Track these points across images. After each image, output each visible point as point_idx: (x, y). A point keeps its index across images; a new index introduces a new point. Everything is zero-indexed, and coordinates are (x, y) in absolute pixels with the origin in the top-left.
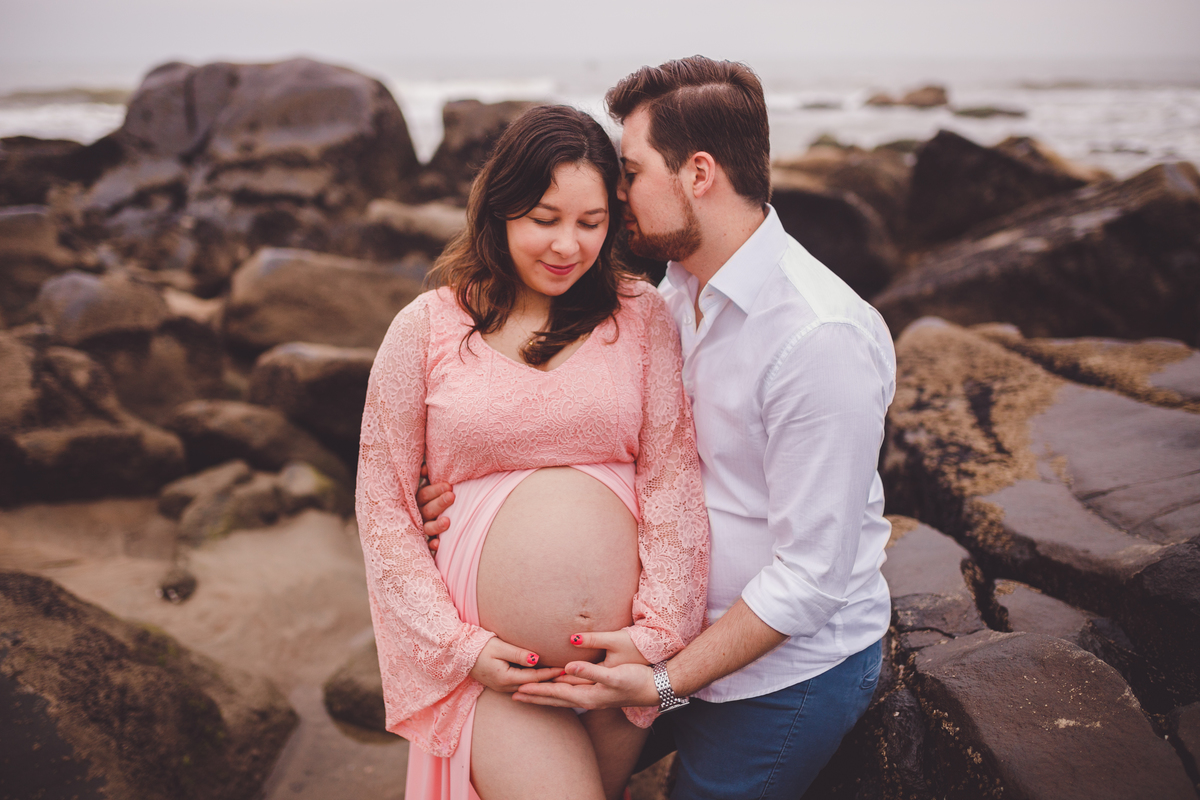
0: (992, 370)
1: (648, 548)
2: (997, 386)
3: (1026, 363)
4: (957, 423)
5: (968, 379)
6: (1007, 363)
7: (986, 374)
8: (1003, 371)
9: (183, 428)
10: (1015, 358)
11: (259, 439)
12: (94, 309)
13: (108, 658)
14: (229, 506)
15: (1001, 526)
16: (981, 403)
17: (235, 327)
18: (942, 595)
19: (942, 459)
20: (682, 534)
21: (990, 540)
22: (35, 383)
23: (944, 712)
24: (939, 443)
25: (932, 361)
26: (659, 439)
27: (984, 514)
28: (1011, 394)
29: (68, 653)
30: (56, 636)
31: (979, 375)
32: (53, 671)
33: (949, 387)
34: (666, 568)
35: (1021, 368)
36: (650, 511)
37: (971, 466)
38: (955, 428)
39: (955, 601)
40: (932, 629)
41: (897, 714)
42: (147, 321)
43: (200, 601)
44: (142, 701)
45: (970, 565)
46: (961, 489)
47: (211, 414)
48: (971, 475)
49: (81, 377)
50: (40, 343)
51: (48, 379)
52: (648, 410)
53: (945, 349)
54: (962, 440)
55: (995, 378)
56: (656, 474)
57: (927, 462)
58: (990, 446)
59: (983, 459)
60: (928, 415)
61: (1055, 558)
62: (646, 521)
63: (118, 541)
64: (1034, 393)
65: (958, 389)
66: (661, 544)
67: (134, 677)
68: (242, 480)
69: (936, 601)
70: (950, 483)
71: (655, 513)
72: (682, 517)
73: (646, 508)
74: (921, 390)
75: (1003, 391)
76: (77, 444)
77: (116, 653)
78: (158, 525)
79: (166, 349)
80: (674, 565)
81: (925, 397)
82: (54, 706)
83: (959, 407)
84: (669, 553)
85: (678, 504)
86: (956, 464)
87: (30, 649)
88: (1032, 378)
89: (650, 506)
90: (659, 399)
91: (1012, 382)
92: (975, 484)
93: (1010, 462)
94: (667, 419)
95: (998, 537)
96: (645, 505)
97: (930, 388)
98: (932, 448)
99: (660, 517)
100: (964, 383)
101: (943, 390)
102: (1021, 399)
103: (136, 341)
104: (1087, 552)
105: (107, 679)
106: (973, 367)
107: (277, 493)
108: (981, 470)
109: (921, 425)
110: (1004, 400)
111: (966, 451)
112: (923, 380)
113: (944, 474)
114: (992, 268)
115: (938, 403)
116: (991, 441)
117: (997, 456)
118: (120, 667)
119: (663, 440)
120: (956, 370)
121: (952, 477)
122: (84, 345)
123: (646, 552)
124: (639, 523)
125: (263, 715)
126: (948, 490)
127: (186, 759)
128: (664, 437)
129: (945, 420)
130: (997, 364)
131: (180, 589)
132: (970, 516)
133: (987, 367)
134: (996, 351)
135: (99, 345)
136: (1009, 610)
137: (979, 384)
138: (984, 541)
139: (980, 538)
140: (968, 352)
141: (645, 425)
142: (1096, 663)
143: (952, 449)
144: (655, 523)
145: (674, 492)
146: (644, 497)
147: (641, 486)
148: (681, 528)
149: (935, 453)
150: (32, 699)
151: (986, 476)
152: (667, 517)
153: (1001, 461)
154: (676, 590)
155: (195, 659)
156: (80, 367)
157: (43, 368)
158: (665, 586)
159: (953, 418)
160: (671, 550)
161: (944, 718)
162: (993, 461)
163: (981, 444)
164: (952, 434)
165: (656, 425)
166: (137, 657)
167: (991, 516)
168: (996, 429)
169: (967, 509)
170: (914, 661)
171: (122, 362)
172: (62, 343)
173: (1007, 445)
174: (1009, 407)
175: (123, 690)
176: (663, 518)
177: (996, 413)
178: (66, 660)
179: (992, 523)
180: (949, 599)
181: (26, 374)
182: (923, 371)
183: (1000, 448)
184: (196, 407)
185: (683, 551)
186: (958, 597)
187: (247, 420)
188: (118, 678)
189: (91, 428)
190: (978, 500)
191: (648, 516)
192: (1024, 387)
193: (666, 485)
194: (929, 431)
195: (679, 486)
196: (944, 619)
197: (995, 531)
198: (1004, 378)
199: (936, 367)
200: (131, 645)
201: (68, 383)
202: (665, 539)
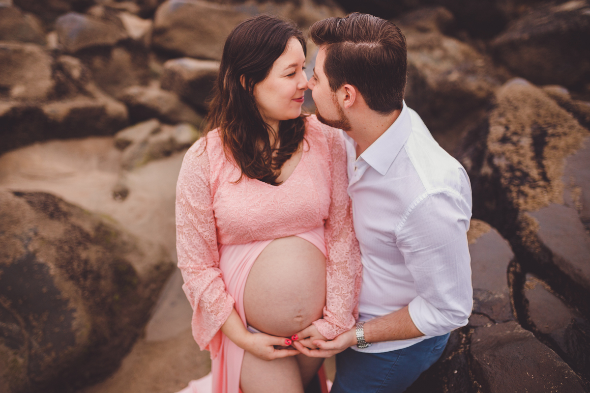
0: (549, 119)
1: (331, 274)
2: (550, 131)
3: (569, 116)
4: (523, 155)
5: (535, 123)
6: (558, 116)
7: (545, 121)
8: (555, 121)
9: (127, 101)
10: (563, 112)
11: (165, 108)
12: (83, 33)
13: (79, 243)
14: (147, 150)
15: (536, 236)
16: (539, 142)
17: (158, 40)
18: (494, 293)
19: (511, 180)
20: (350, 268)
21: (528, 244)
22: (53, 77)
23: (480, 384)
24: (511, 168)
25: (516, 108)
26: (338, 213)
27: (528, 224)
28: (557, 138)
29: (60, 241)
30: (55, 230)
31: (541, 121)
32: (53, 251)
33: (523, 128)
34: (340, 287)
35: (566, 120)
36: (333, 254)
37: (526, 188)
38: (522, 159)
39: (499, 298)
40: (485, 315)
41: (456, 372)
42: (110, 40)
43: (131, 201)
44: (95, 268)
45: (514, 264)
46: (518, 205)
47: (141, 94)
48: (525, 195)
49: (76, 73)
50: (55, 53)
51: (59, 75)
52: (333, 196)
53: (524, 101)
54: (524, 169)
55: (550, 125)
56: (337, 233)
57: (503, 181)
58: (539, 174)
59: (534, 185)
60: (509, 147)
61: (562, 269)
62: (331, 259)
63: (94, 162)
64: (570, 140)
65: (528, 130)
66: (337, 274)
67: (92, 254)
68: (156, 132)
69: (489, 297)
70: (513, 198)
71: (335, 256)
72: (350, 258)
73: (331, 252)
74: (507, 128)
75: (553, 135)
76: (74, 112)
77: (85, 239)
78: (114, 153)
79: (120, 56)
80: (345, 285)
81: (509, 134)
82: (53, 270)
83: (526, 142)
84: (342, 279)
85: (348, 251)
86: (518, 185)
87: (42, 238)
88: (571, 127)
89: (333, 251)
90: (339, 191)
91: (560, 130)
92: (526, 202)
93: (549, 189)
94: (343, 202)
95: (533, 242)
96: (331, 250)
97: (512, 128)
98: (507, 171)
99: (338, 258)
100: (531, 126)
101: (520, 131)
102: (562, 143)
103: (105, 51)
104: (580, 270)
105: (79, 257)
106: (539, 115)
107: (172, 141)
108: (531, 192)
109: (503, 153)
110: (553, 141)
111: (525, 177)
112: (509, 121)
113: (511, 191)
114: (564, 25)
115: (515, 138)
116: (540, 171)
117: (541, 183)
118: (86, 248)
119: (340, 214)
120: (529, 117)
121: (514, 195)
122: (77, 54)
123: (330, 277)
124: (326, 260)
125: (157, 267)
126: (511, 203)
127: (117, 297)
128: (340, 212)
129: (517, 152)
130: (552, 115)
131: (122, 194)
132: (520, 223)
133: (547, 117)
134: (553, 105)
135: (86, 54)
136: (530, 303)
137: (540, 128)
138: (526, 242)
139: (524, 239)
140: (538, 104)
141: (331, 205)
142: (569, 372)
143: (518, 174)
144: (335, 261)
145: (346, 244)
146: (330, 245)
147: (329, 239)
148: (349, 265)
149: (508, 175)
150: (42, 266)
151: (534, 197)
152: (342, 258)
153: (544, 187)
154: (346, 299)
155: (125, 238)
156: (75, 67)
157: (58, 68)
158: (340, 297)
159: (522, 151)
160: (343, 277)
161: (479, 387)
162: (539, 186)
163: (534, 173)
164: (519, 163)
165: (337, 205)
166: (95, 241)
167: (532, 228)
168: (545, 162)
169: (519, 218)
170: (471, 336)
171: (98, 62)
172: (67, 53)
173: (549, 175)
174: (555, 148)
175: (86, 262)
176: (340, 259)
177: (547, 151)
178: (59, 245)
179: (531, 232)
180: (496, 296)
181: (48, 72)
182: (510, 116)
183: (544, 176)
184: (133, 90)
185: (350, 278)
186: (502, 296)
187: (159, 98)
188: (84, 255)
189: (80, 102)
190: (527, 214)
191: (332, 257)
192: (565, 134)
193: (342, 240)
194: (507, 159)
195: (349, 241)
196: (492, 309)
197: (532, 238)
198: (554, 126)
199: (518, 114)
200: (92, 233)
201: (69, 76)
202: (340, 271)
